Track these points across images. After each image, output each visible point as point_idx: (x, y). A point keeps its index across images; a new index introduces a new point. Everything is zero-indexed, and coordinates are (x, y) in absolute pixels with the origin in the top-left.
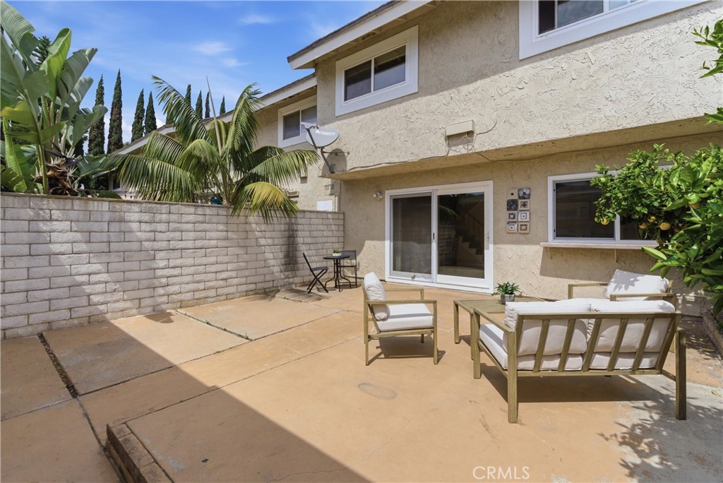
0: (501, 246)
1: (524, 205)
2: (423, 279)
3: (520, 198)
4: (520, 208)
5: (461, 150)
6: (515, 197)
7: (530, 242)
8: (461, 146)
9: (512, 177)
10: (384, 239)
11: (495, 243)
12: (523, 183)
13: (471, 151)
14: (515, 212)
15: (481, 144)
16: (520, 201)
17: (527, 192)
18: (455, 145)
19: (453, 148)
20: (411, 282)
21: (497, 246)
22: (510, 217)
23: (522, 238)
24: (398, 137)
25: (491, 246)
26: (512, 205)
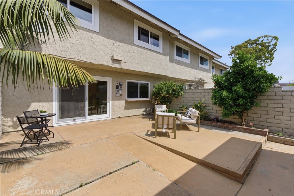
0: (114, 101)
1: (121, 88)
2: (80, 120)
3: (120, 85)
4: (120, 88)
5: (116, 66)
6: (118, 85)
7: (122, 100)
8: (117, 64)
9: (117, 78)
10: (52, 101)
11: (112, 101)
12: (120, 81)
13: (120, 67)
14: (118, 90)
15: (124, 66)
16: (120, 86)
17: (122, 84)
18: (115, 63)
19: (114, 64)
20: (73, 123)
21: (113, 101)
22: (117, 91)
23: (120, 98)
24: (87, 49)
25: (111, 102)
26: (117, 87)
